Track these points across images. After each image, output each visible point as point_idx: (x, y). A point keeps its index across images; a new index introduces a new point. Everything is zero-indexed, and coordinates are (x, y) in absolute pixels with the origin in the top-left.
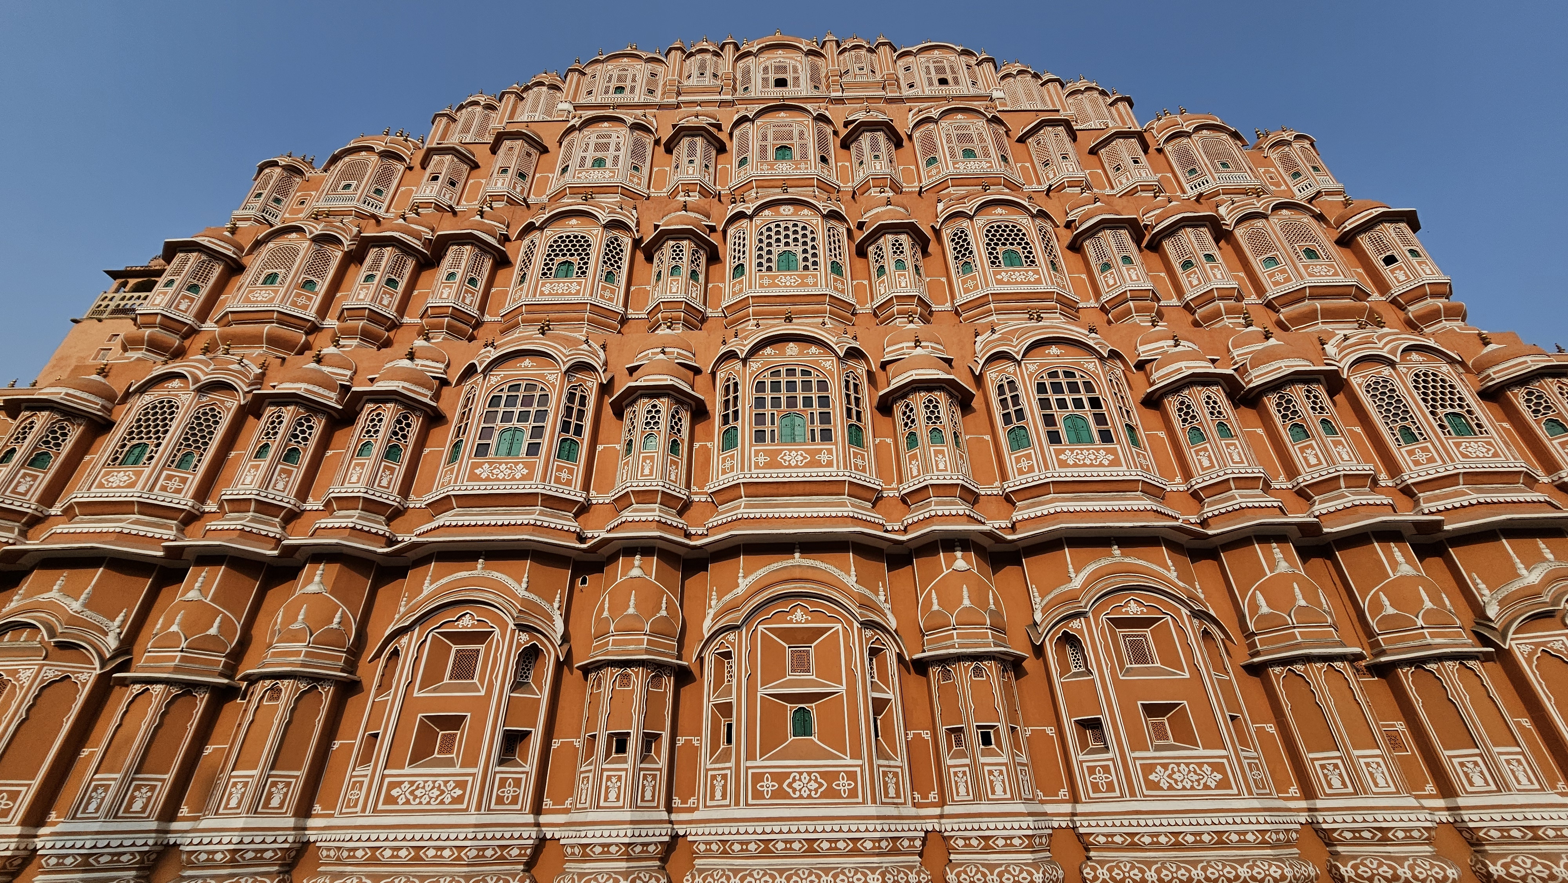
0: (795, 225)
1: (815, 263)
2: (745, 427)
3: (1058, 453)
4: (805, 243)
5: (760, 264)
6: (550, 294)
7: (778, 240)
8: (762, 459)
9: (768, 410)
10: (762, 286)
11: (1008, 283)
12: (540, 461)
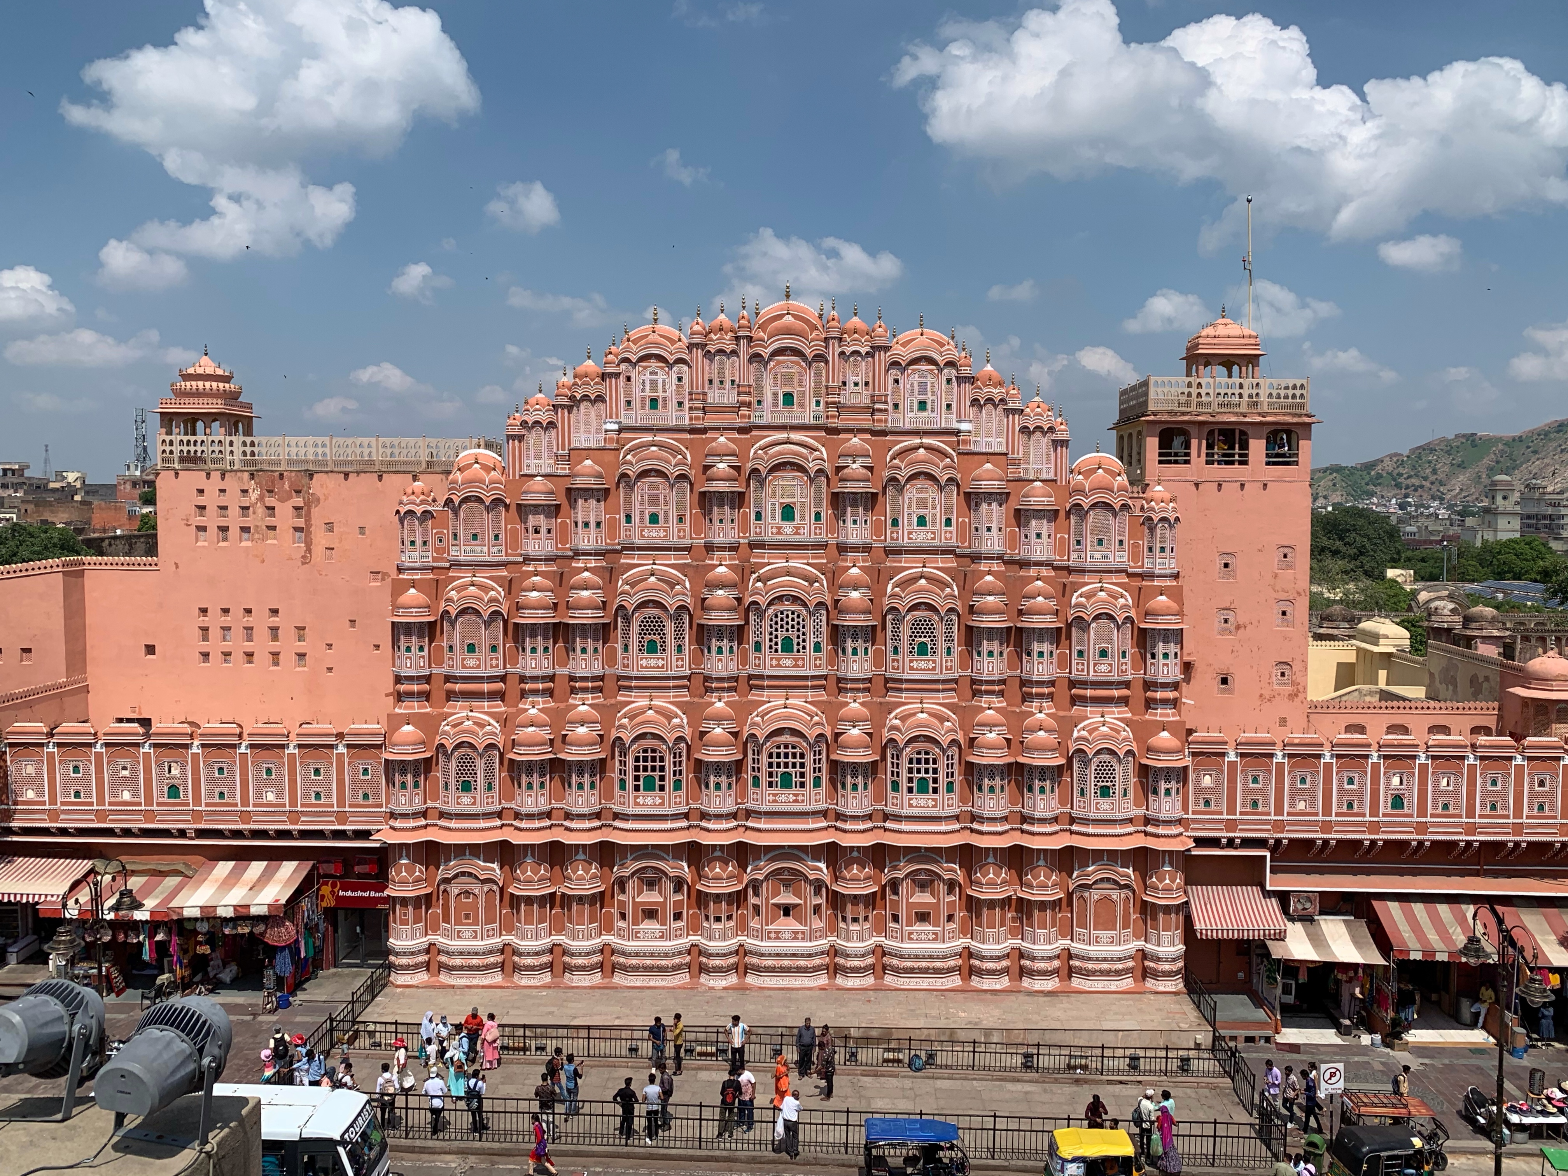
0: (793, 613)
1: (804, 648)
2: (764, 779)
3: (910, 799)
4: (798, 630)
5: (771, 647)
6: (646, 667)
7: (782, 627)
8: (771, 798)
9: (775, 769)
10: (772, 666)
11: (917, 669)
12: (665, 794)
